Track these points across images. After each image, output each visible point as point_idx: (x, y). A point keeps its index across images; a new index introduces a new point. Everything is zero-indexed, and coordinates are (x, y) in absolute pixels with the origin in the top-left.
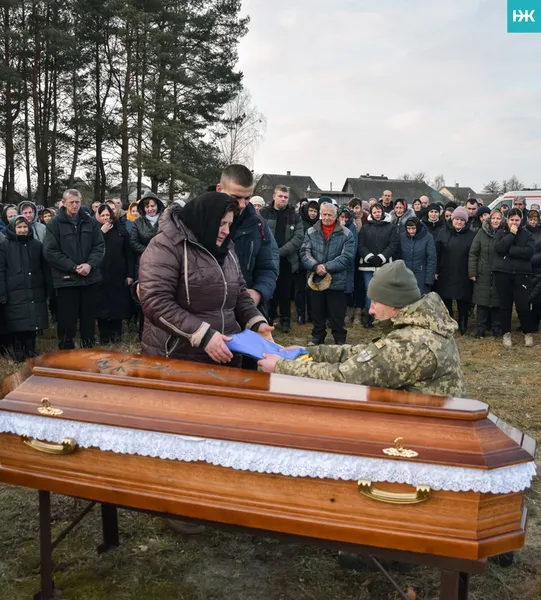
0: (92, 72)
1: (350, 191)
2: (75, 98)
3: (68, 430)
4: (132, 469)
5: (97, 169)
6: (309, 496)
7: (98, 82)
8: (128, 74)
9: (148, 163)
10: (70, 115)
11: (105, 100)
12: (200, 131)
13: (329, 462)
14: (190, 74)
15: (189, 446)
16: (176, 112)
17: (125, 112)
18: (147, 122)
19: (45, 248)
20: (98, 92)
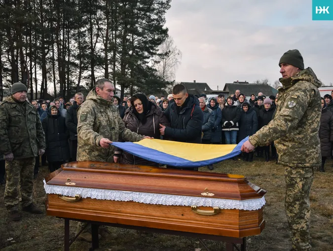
0: (88, 30)
1: (227, 90)
2: (79, 43)
3: (78, 191)
4: (103, 206)
5: (92, 81)
6: (173, 214)
7: (91, 35)
8: (107, 30)
9: (119, 77)
10: (77, 52)
11: (95, 44)
12: (147, 60)
13: (180, 199)
14: (140, 30)
15: (126, 195)
16: (133, 50)
17: (106, 50)
18: (118, 56)
19: (66, 121)
20: (92, 40)
